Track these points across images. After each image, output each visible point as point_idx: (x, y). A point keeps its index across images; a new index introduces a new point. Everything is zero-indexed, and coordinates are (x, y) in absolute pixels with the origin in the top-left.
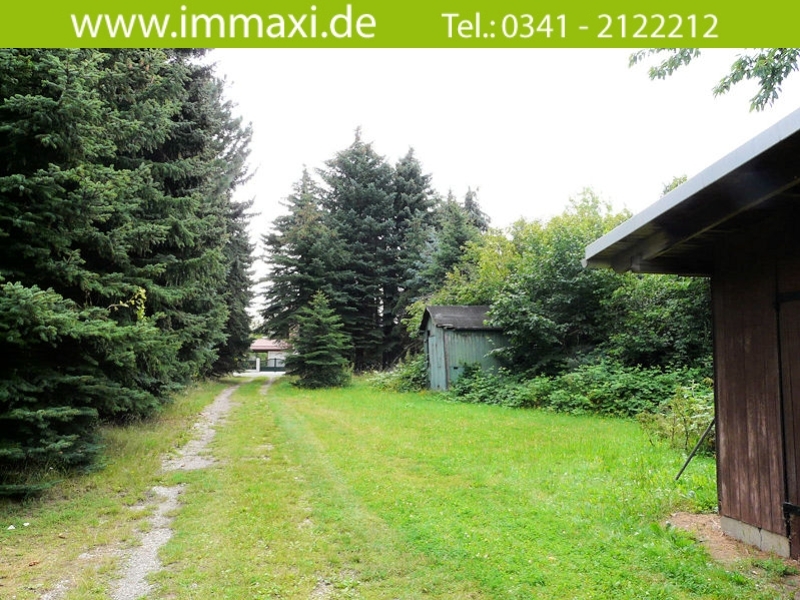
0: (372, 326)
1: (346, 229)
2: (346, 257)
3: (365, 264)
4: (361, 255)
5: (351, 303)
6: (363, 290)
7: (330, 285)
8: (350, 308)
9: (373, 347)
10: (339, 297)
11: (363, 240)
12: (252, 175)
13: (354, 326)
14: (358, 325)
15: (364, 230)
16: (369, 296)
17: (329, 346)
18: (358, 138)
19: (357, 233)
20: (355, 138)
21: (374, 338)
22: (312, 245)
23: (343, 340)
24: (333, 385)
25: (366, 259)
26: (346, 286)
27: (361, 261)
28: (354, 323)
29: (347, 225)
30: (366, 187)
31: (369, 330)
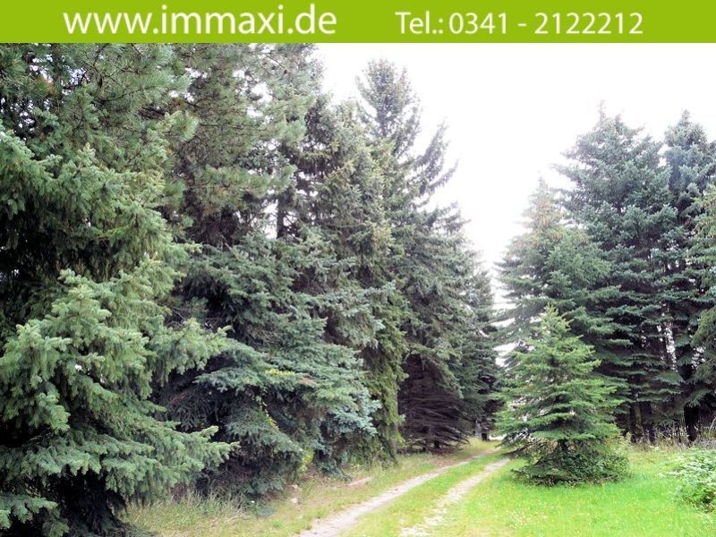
0: (660, 368)
1: (599, 229)
2: (604, 268)
3: (636, 275)
4: (627, 264)
5: (618, 334)
6: (638, 313)
7: (582, 309)
8: (618, 341)
9: (665, 400)
10: (599, 325)
11: (628, 243)
12: (452, 171)
13: (628, 368)
14: (636, 366)
15: (628, 229)
16: (649, 321)
17: (574, 403)
18: (603, 115)
19: (617, 233)
20: (598, 115)
21: (665, 385)
22: (548, 254)
23: (603, 391)
24: (590, 476)
25: (635, 269)
26: (610, 311)
27: (629, 272)
28: (629, 364)
29: (600, 224)
30: (620, 169)
31: (655, 374)
